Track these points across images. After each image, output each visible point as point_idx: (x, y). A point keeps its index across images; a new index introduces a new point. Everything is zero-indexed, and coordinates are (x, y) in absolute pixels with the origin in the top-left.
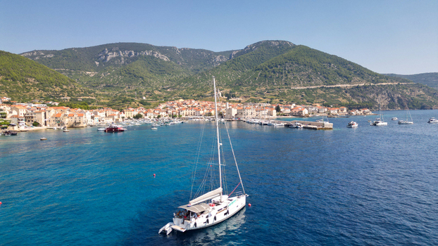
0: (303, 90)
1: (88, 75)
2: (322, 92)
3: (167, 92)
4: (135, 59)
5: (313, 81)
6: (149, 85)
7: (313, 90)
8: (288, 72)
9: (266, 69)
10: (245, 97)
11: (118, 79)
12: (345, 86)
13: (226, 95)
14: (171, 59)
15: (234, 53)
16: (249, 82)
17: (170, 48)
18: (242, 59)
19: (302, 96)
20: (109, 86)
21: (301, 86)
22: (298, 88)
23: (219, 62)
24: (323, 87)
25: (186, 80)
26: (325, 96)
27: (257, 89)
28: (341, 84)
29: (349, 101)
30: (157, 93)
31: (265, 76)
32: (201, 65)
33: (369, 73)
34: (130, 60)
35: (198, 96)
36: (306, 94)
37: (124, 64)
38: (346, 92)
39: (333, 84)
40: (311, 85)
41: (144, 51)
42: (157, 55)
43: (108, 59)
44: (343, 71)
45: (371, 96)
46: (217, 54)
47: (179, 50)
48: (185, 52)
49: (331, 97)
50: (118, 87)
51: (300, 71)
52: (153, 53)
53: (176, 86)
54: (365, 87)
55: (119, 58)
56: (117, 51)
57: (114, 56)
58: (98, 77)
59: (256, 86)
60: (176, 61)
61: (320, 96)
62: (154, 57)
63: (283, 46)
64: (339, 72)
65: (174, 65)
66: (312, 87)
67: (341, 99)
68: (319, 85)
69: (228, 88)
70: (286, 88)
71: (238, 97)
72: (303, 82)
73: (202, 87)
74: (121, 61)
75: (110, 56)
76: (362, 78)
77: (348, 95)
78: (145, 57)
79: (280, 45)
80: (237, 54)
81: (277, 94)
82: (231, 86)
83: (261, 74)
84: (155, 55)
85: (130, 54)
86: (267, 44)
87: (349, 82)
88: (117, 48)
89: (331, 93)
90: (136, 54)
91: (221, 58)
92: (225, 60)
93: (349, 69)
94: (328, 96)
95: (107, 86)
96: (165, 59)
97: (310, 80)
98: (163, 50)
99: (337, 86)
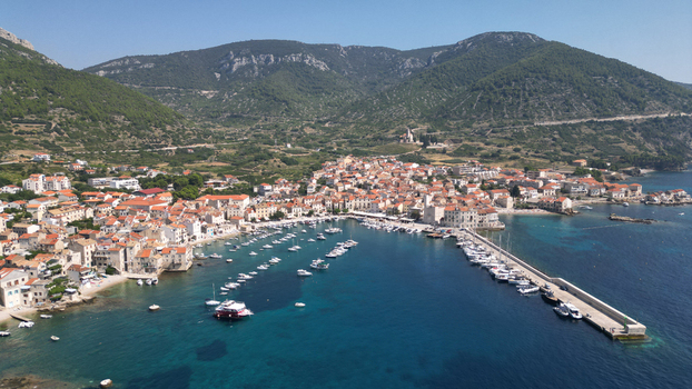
0: (556, 127)
1: (205, 96)
2: (589, 131)
3: (325, 129)
4: (275, 68)
5: (573, 109)
6: (297, 115)
7: (574, 126)
8: (530, 95)
9: (491, 89)
10: (454, 141)
11: (249, 104)
12: (633, 118)
13: (422, 139)
14: (331, 66)
15: (436, 54)
16: (461, 112)
17: (330, 46)
18: (449, 68)
19: (554, 139)
20: (236, 117)
21: (551, 120)
22: (546, 123)
23: (410, 69)
24: (592, 122)
25: (356, 107)
26: (595, 138)
27: (475, 125)
28: (626, 114)
29: (640, 147)
30: (309, 131)
31: (489, 102)
32: (380, 74)
33: (678, 92)
34: (268, 70)
35: (375, 139)
36: (560, 134)
37: (258, 77)
38: (635, 130)
39: (610, 116)
40: (570, 118)
41: (289, 54)
42: (310, 60)
43: (234, 69)
44: (630, 90)
45: (680, 137)
46: (407, 54)
47: (345, 49)
48: (355, 52)
49: (607, 140)
50: (249, 118)
51: (551, 93)
52: (303, 58)
53: (338, 117)
54: (669, 120)
55: (251, 66)
56: (248, 56)
57: (244, 63)
58: (218, 99)
59: (472, 120)
60: (339, 71)
61: (587, 139)
62: (304, 64)
63: (521, 44)
64: (622, 91)
65: (335, 78)
66: (572, 122)
67: (624, 145)
68: (585, 117)
69: (423, 123)
70: (525, 123)
71: (442, 141)
72: (557, 113)
73: (382, 121)
74: (254, 72)
75: (238, 63)
76: (665, 101)
77: (637, 134)
78: (292, 64)
79: (515, 41)
80: (440, 56)
81: (509, 135)
82: (429, 119)
83: (482, 98)
84: (307, 61)
85: (268, 60)
86: (491, 39)
87: (641, 110)
88: (248, 51)
89: (608, 133)
90: (276, 60)
91: (413, 62)
92: (419, 65)
93: (641, 85)
94: (600, 139)
95: (233, 116)
96: (322, 68)
97: (568, 109)
98: (318, 51)
99: (618, 118)
